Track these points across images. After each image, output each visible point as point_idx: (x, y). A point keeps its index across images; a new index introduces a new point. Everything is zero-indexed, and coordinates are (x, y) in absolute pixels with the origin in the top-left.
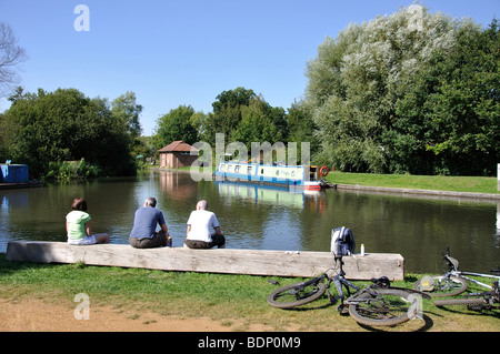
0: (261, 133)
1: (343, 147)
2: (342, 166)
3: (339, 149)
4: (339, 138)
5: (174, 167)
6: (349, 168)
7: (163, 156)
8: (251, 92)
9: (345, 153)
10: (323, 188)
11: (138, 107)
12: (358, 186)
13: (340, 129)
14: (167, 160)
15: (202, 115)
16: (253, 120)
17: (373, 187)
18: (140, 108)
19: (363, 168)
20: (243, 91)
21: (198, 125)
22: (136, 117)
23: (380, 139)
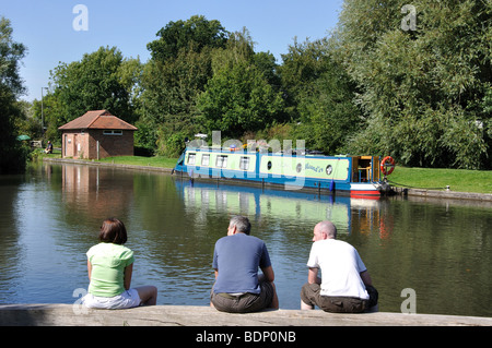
0: (248, 97)
1: (408, 122)
2: (406, 156)
3: (401, 125)
4: (402, 107)
5: (92, 156)
6: (418, 160)
7: (70, 138)
8: (217, 25)
9: (410, 133)
10: (385, 194)
11: (16, 47)
12: (447, 192)
13: (403, 90)
14: (77, 146)
15: (137, 64)
16: (233, 74)
17: (479, 194)
18: (20, 49)
19: (444, 159)
20: (203, 23)
21: (130, 82)
22: (13, 66)
23: (477, 109)
